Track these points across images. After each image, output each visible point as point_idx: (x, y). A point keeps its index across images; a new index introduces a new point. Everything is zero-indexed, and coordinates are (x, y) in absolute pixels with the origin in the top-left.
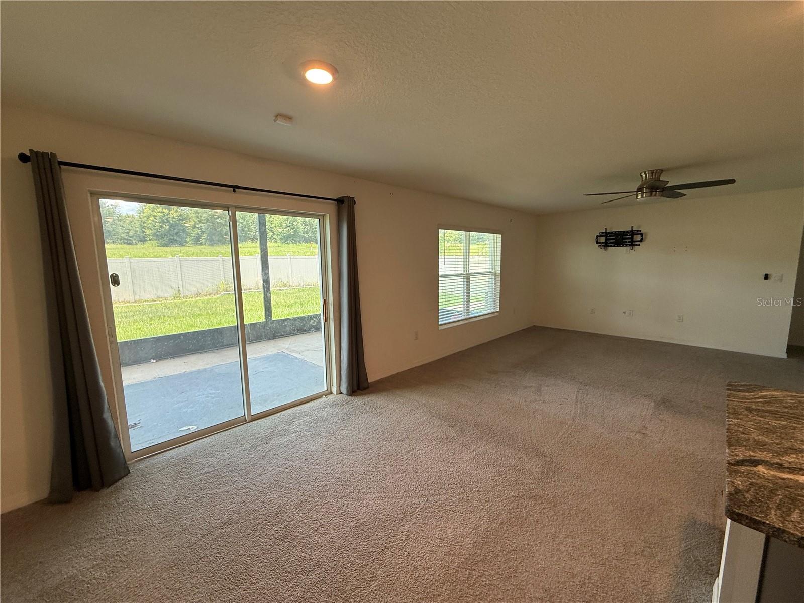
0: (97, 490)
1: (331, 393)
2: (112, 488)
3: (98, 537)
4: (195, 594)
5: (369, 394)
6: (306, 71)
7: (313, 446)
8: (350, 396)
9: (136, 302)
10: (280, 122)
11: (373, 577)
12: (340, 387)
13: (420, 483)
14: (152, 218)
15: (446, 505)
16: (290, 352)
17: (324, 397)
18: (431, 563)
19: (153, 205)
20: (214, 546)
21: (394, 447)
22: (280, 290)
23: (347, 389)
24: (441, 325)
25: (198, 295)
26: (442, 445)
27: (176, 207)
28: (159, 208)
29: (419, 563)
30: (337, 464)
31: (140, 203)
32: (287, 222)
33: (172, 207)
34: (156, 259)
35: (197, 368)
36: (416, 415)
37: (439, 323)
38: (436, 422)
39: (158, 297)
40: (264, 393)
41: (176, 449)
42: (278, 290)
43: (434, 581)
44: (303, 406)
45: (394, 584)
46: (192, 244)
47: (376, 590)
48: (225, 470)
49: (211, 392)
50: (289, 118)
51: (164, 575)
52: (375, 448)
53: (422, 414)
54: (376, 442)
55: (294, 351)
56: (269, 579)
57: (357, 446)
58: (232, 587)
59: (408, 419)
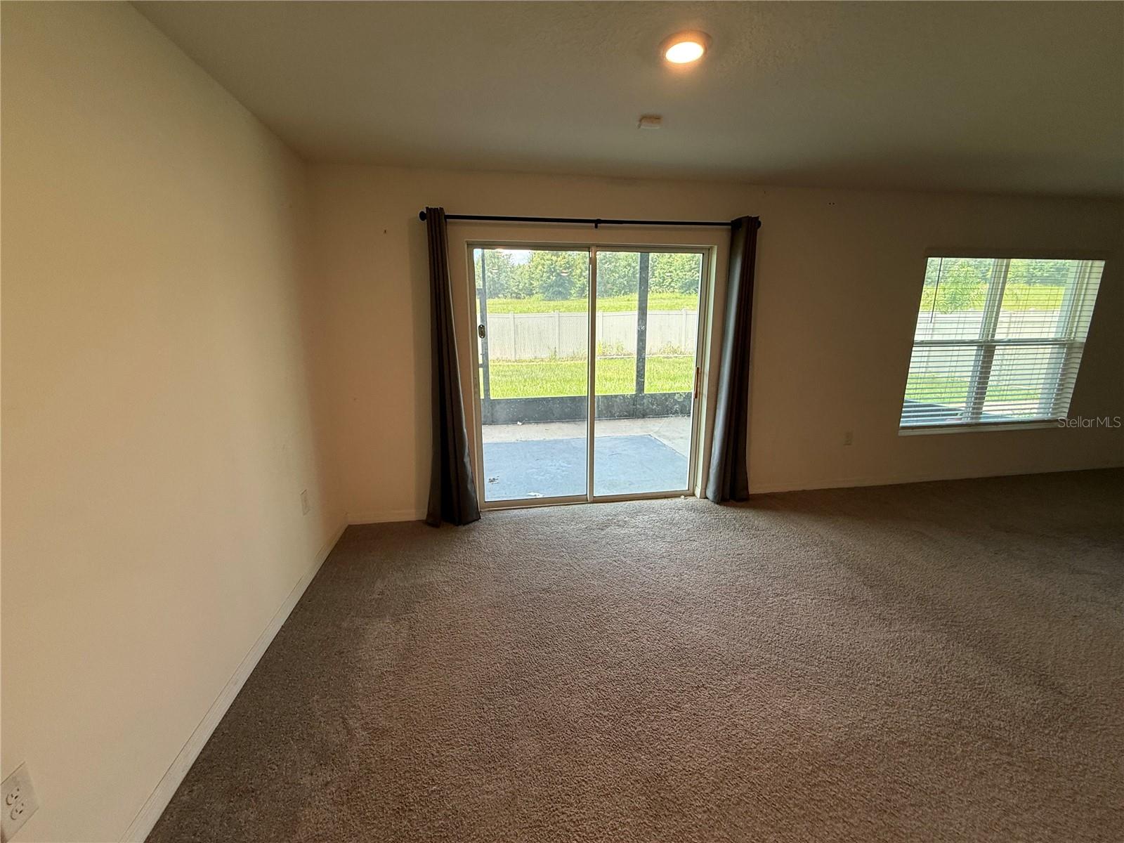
0: (457, 526)
1: (693, 495)
2: (467, 527)
3: (451, 561)
4: (507, 636)
5: (748, 507)
6: (667, 50)
7: (651, 548)
8: (717, 504)
9: (516, 361)
10: (646, 126)
11: (677, 707)
12: (705, 489)
13: (781, 637)
14: (540, 267)
15: (811, 679)
16: (659, 436)
17: (683, 497)
18: (759, 731)
19: (542, 252)
20: (530, 605)
21: (758, 583)
22: (667, 358)
23: (715, 493)
24: (904, 428)
25: (573, 358)
26: (839, 605)
27: (564, 253)
28: (548, 254)
29: (742, 722)
30: (674, 576)
31: (530, 251)
32: (691, 262)
33: (560, 253)
34: (538, 315)
35: (556, 437)
36: (810, 553)
37: (901, 425)
38: (843, 572)
39: (536, 358)
40: (615, 478)
41: (519, 510)
42: (664, 358)
43: (755, 750)
44: (653, 501)
45: (700, 726)
46: (577, 297)
47: (675, 720)
48: (556, 543)
49: (562, 464)
50: (655, 118)
51: (489, 610)
52: (730, 575)
53: (822, 555)
54: (734, 567)
55: (664, 436)
56: (570, 655)
57: (706, 564)
58: (536, 645)
59: (794, 555)
